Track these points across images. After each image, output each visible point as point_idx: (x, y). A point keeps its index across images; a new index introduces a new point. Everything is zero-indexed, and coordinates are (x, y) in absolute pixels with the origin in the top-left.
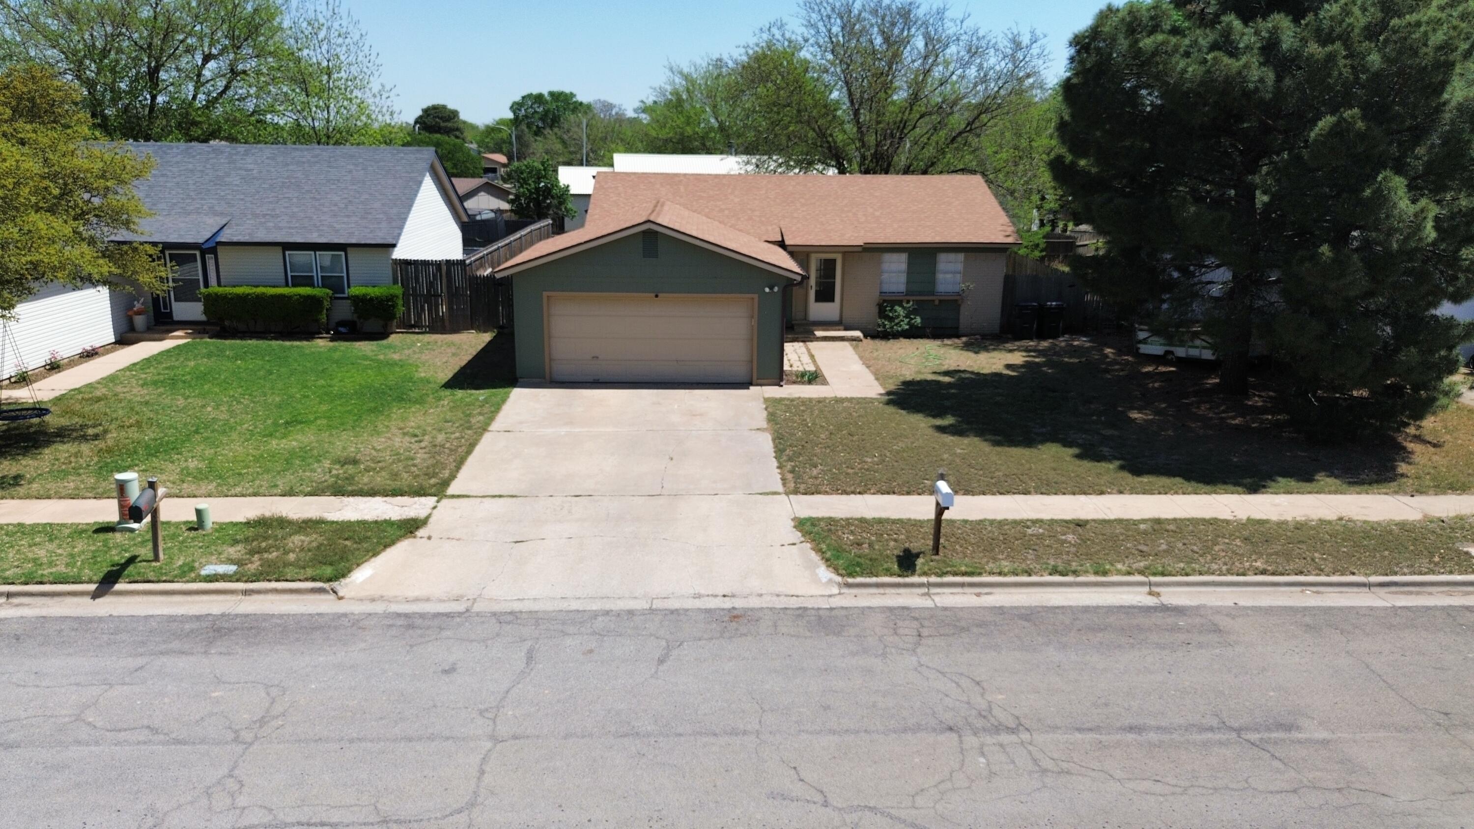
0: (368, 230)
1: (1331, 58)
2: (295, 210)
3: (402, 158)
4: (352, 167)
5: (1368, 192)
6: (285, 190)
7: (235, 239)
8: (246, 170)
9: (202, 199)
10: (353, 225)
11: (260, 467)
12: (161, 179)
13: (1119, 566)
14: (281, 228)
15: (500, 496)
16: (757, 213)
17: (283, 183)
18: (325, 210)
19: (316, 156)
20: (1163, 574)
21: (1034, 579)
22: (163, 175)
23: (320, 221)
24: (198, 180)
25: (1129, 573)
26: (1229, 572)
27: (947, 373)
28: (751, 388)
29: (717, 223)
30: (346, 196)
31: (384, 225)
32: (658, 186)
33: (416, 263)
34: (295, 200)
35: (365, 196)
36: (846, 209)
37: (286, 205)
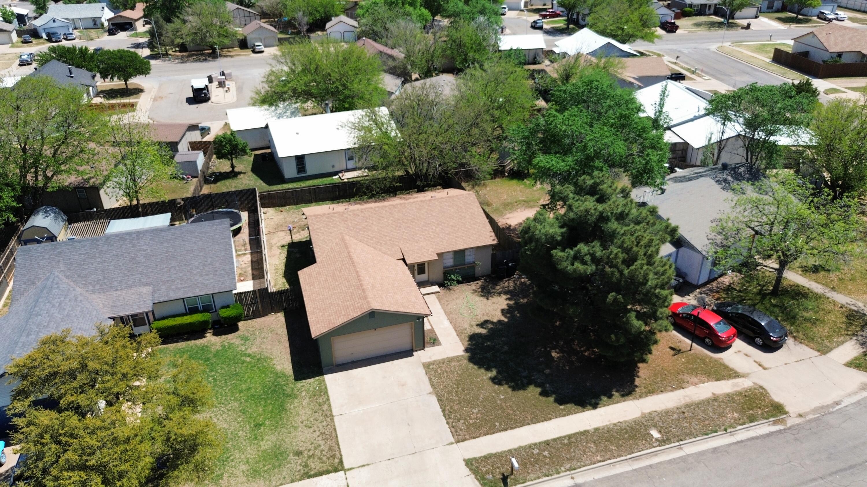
0: (220, 283)
1: (613, 273)
2: (181, 275)
3: (216, 229)
4: (194, 239)
5: (625, 320)
6: (170, 262)
7: (162, 300)
8: (144, 251)
9: (132, 275)
10: (212, 281)
11: (269, 464)
12: (105, 264)
13: (563, 469)
14: (179, 289)
15: (364, 466)
16: (388, 238)
17: (167, 256)
18: (195, 272)
19: (173, 234)
20: (574, 469)
21: (541, 480)
22: (105, 261)
23: (196, 280)
24: (124, 262)
25: (565, 471)
26: (591, 464)
27: (482, 325)
28: (414, 353)
29: (372, 249)
30: (200, 261)
31: (226, 278)
32: (338, 223)
33: (244, 293)
34: (177, 268)
35: (209, 260)
36: (424, 228)
37: (175, 272)
